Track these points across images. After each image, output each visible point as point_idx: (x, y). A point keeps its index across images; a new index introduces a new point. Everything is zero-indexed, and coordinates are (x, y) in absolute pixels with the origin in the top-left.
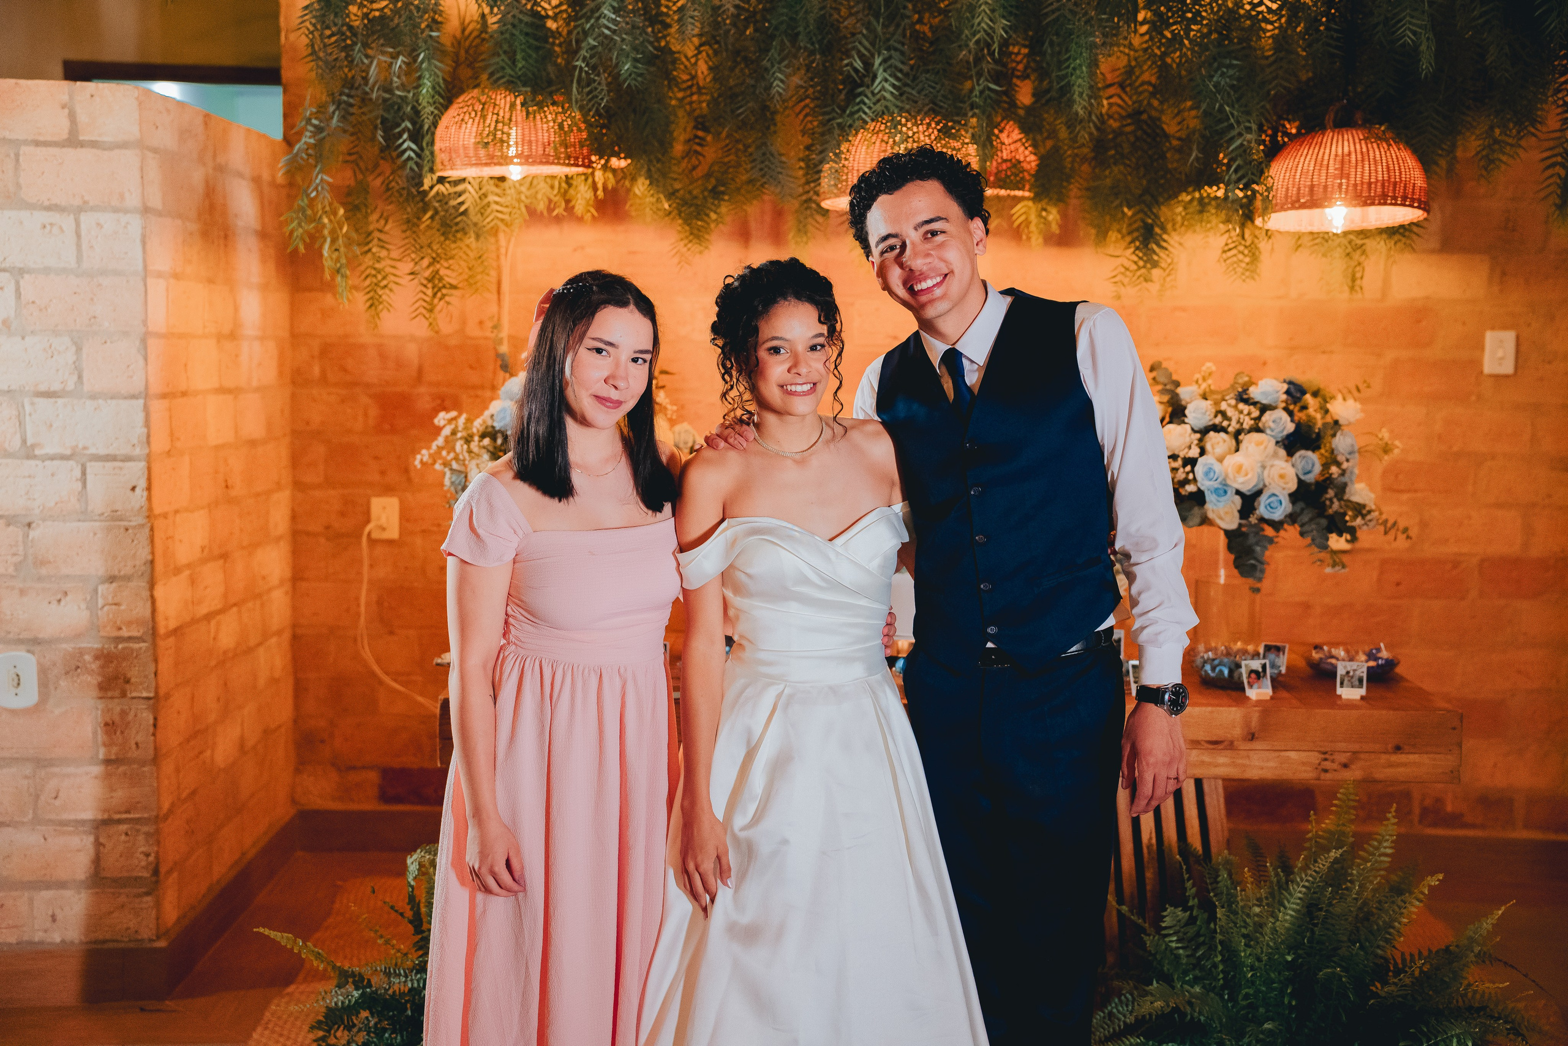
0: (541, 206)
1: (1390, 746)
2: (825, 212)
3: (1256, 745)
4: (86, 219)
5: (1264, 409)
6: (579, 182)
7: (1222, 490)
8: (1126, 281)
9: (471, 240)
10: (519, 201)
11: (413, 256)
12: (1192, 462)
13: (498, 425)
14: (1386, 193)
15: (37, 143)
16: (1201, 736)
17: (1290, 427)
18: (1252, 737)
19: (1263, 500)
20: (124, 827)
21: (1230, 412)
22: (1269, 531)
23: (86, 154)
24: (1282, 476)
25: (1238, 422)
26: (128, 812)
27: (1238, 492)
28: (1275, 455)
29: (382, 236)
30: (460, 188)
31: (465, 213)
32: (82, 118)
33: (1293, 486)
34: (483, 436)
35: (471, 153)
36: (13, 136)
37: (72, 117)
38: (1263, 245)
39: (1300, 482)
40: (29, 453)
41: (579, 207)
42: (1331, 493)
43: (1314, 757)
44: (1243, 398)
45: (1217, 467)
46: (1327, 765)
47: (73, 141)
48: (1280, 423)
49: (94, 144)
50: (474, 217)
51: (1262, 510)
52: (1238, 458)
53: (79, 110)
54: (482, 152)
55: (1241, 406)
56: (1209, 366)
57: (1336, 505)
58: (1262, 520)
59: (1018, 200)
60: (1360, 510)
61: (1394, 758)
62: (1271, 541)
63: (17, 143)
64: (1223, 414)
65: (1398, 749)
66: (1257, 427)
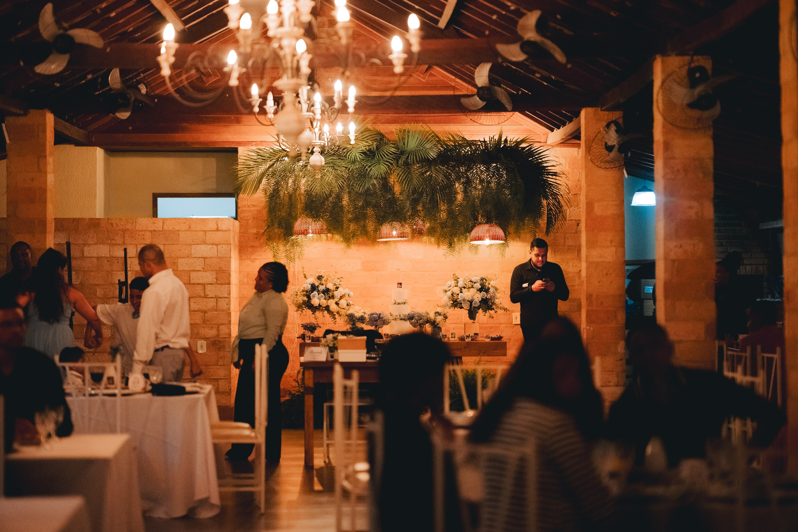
2: (379, 241)
4: (219, 247)
5: (475, 283)
7: (464, 300)
8: (448, 255)
10: (310, 240)
11: (285, 252)
12: (458, 294)
14: (494, 238)
15: (210, 231)
16: (455, 348)
17: (480, 287)
19: (473, 302)
20: (224, 380)
21: (467, 284)
22: (476, 309)
23: (220, 233)
24: (478, 297)
25: (469, 286)
26: (225, 377)
27: (468, 301)
28: (477, 293)
29: (278, 248)
32: (219, 225)
33: (480, 299)
36: (205, 230)
37: (217, 225)
39: (482, 299)
40: (206, 297)
42: (490, 301)
43: (478, 352)
44: (471, 281)
45: (463, 295)
47: (217, 230)
48: (478, 286)
49: (221, 230)
51: (473, 305)
52: (468, 293)
53: (218, 224)
55: (470, 283)
57: (490, 304)
58: (474, 307)
60: (496, 305)
62: (477, 312)
63: (207, 231)
65: (494, 349)
66: (472, 287)
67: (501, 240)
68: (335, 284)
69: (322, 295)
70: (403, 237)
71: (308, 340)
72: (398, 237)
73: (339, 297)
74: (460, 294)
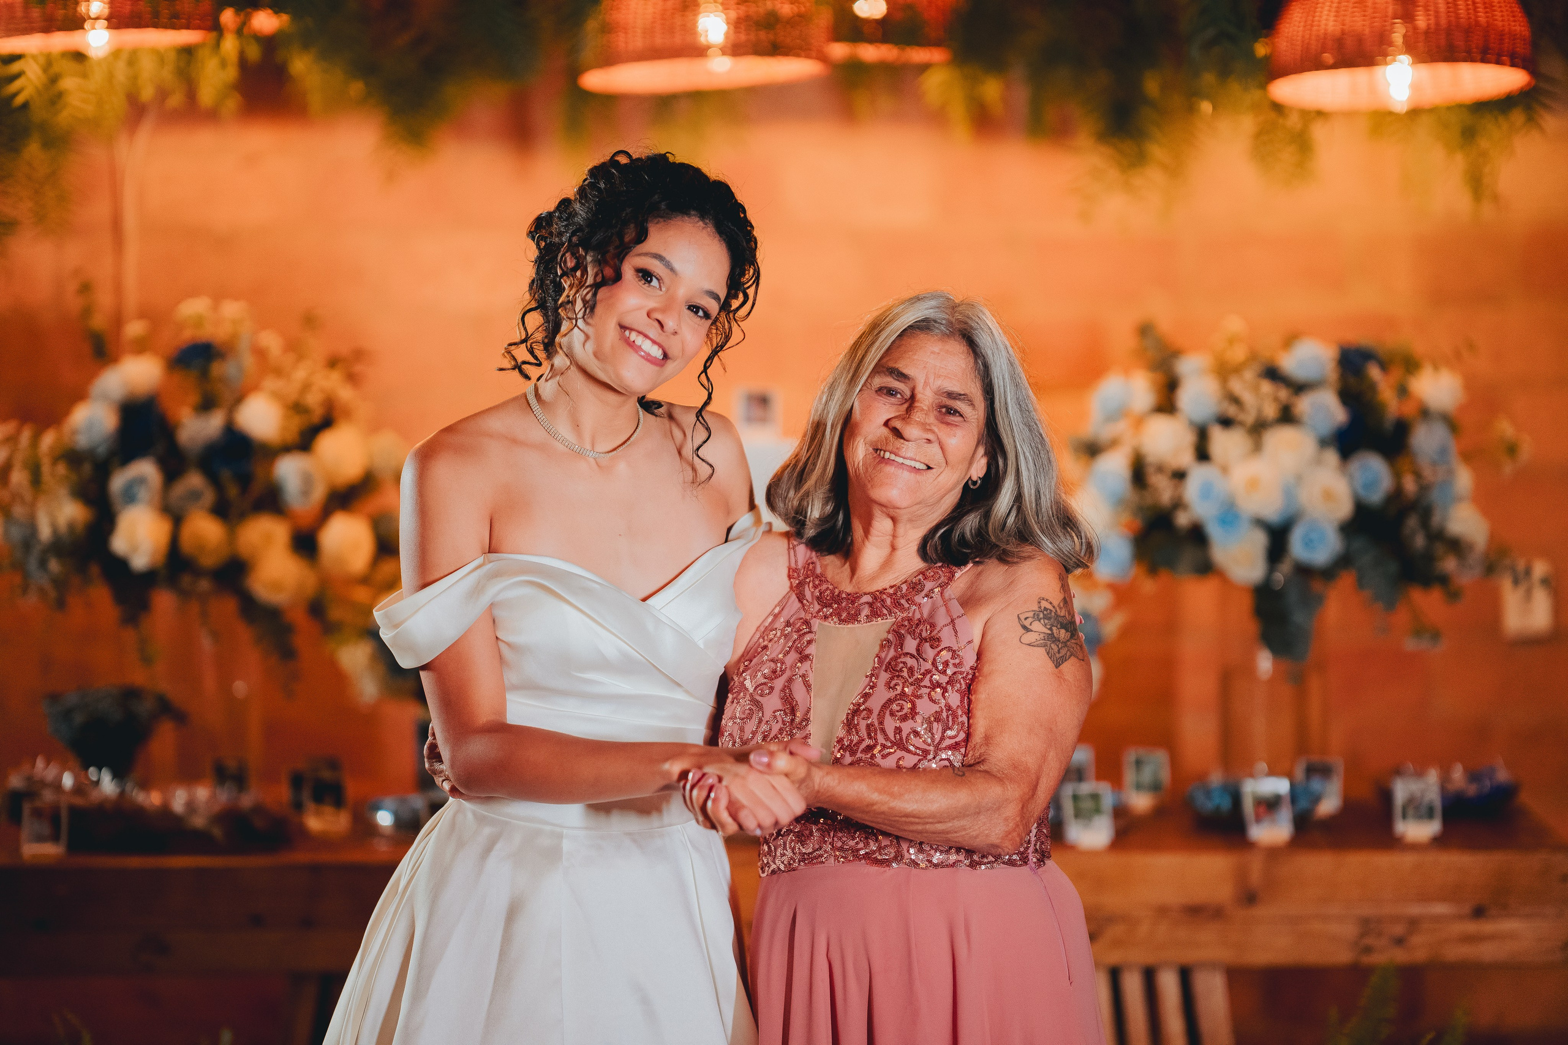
0: (147, 93)
1: (1467, 909)
3: (1260, 911)
5: (1299, 388)
6: (204, 54)
7: (1229, 514)
9: (33, 149)
12: (1180, 476)
13: (83, 441)
14: (1460, 46)
16: (1173, 896)
17: (1343, 416)
18: (1249, 898)
19: (1296, 531)
21: (1247, 397)
22: (1317, 586)
24: (1328, 495)
25: (1260, 411)
27: (1260, 523)
28: (1318, 462)
30: (15, 67)
31: (25, 106)
33: (1344, 509)
34: (55, 460)
35: (19, 13)
38: (1319, 132)
39: (1360, 504)
41: (207, 95)
42: (1412, 522)
43: (1348, 930)
44: (1272, 374)
45: (1220, 482)
46: (1369, 941)
48: (1325, 410)
50: (38, 113)
51: (1298, 548)
52: (1254, 466)
54: (36, 13)
55: (1266, 387)
56: (1234, 324)
57: (1420, 541)
59: (924, 68)
60: (1457, 546)
61: (1472, 927)
62: (1319, 600)
64: (1235, 400)
65: (1479, 913)
66: (1287, 416)
67: (1513, 65)
68: (297, 408)
69: (194, 480)
70: (775, 49)
71: (40, 839)
72: (735, 49)
73: (319, 493)
74: (1199, 476)
